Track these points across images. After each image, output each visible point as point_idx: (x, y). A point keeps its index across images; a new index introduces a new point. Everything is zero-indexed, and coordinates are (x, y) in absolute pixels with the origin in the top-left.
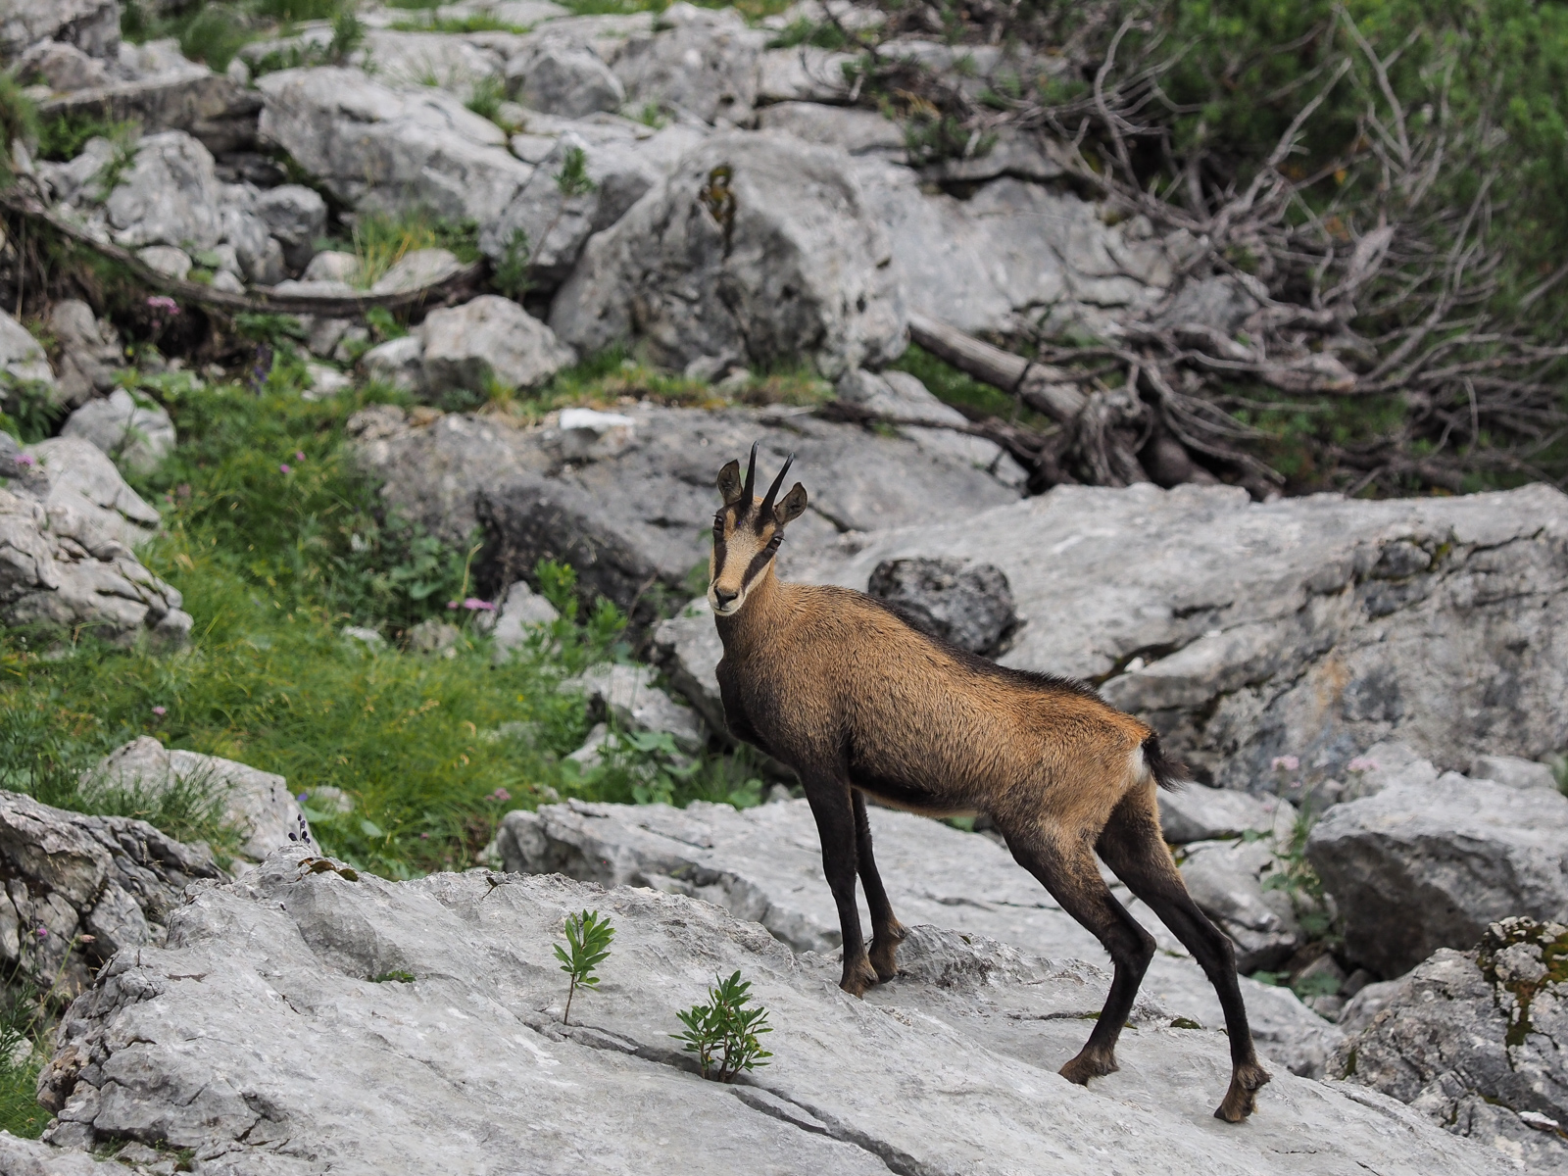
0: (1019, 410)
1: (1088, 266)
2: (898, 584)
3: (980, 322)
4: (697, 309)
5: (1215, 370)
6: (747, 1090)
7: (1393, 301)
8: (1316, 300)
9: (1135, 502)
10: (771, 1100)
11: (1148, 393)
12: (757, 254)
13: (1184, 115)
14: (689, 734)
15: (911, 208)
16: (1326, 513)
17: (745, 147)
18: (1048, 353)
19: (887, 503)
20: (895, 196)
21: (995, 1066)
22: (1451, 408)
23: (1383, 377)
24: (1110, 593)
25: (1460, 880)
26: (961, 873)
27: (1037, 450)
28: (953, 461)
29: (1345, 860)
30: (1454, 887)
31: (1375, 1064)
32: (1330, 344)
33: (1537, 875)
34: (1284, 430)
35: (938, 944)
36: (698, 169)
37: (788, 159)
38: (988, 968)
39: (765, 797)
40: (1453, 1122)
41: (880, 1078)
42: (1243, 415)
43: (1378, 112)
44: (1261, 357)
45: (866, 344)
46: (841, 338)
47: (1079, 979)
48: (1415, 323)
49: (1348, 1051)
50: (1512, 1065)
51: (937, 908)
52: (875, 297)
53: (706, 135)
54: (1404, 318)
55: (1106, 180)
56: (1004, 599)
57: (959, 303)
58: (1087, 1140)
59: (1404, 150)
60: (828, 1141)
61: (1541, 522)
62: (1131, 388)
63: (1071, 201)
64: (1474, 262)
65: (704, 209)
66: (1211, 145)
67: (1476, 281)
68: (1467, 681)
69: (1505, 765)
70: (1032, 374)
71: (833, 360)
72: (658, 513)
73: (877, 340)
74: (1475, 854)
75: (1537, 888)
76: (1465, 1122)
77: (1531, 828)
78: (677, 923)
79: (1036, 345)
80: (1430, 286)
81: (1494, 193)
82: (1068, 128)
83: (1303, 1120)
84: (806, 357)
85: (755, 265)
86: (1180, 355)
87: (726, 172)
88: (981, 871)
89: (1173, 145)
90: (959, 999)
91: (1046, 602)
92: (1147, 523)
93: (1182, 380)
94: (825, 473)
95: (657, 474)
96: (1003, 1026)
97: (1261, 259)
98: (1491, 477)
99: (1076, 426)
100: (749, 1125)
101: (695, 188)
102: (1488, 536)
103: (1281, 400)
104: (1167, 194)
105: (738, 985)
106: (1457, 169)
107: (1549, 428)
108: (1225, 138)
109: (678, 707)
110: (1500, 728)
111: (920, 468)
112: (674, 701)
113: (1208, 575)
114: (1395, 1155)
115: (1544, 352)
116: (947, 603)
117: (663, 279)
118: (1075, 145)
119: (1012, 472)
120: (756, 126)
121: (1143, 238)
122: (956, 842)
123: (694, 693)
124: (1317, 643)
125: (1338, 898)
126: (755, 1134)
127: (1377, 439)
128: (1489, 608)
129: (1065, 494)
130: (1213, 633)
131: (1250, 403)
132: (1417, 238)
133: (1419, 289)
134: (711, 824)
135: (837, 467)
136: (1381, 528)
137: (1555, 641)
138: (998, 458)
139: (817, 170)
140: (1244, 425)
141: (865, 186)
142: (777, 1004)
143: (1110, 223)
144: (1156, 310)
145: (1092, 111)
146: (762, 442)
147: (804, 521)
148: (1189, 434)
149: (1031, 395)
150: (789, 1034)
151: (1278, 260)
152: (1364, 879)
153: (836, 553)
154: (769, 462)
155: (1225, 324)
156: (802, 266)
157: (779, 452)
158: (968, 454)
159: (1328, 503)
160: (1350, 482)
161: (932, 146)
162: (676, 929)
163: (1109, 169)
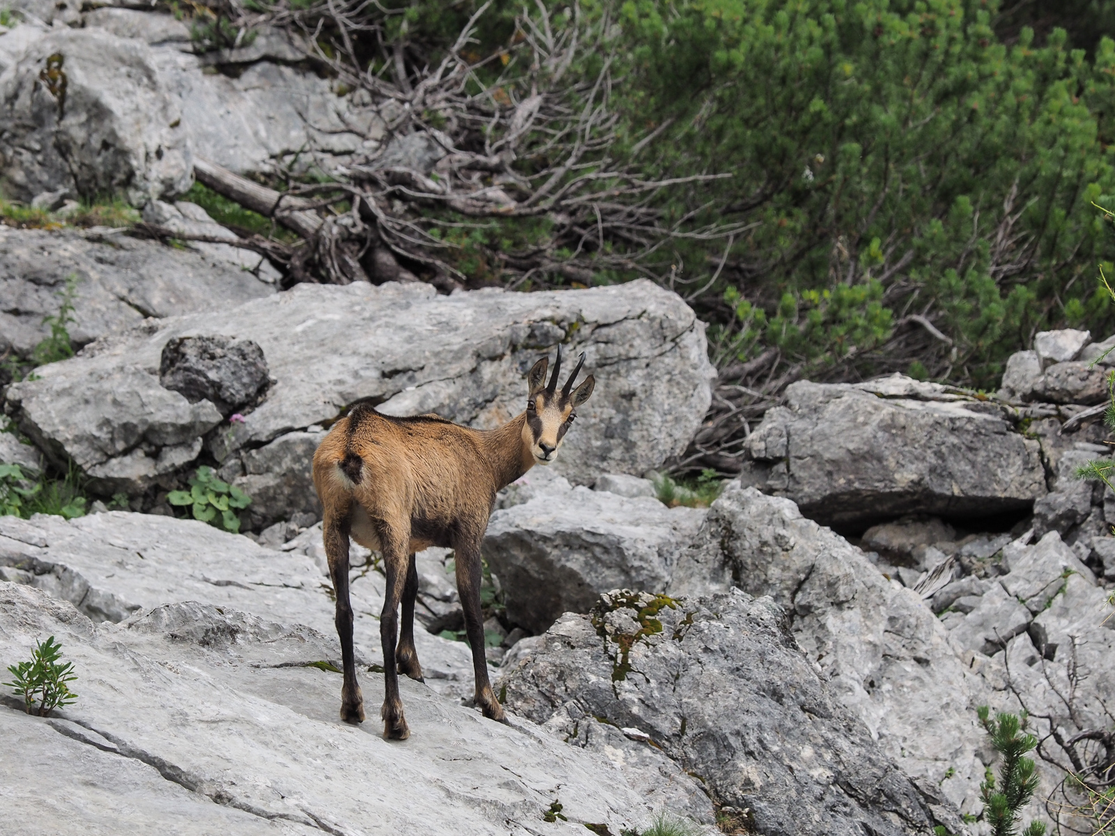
0: (275, 229)
1: (326, 126)
2: (184, 355)
3: (248, 166)
4: (40, 158)
5: (415, 199)
6: (59, 722)
7: (542, 149)
8: (487, 148)
9: (355, 295)
10: (77, 729)
11: (367, 216)
12: (83, 117)
13: (392, 16)
14: (32, 465)
15: (196, 84)
16: (491, 301)
17: (72, 40)
18: (295, 188)
19: (180, 297)
20: (184, 74)
21: (239, 701)
22: (584, 225)
23: (535, 203)
24: (336, 360)
25: (586, 563)
26: (229, 562)
27: (288, 257)
28: (227, 266)
29: (506, 550)
30: (583, 568)
31: (520, 695)
32: (498, 180)
33: (641, 559)
34: (466, 241)
35: (200, 615)
36: (39, 57)
37: (104, 49)
38: (237, 632)
39: (88, 509)
40: (575, 736)
41: (156, 711)
42: (435, 231)
43: (531, 13)
44: (449, 190)
45: (163, 182)
46: (145, 178)
47: (302, 638)
48: (558, 164)
49: (500, 687)
50: (617, 695)
51: (211, 588)
52: (169, 148)
53: (46, 31)
54: (551, 162)
55: (336, 63)
56: (260, 365)
57: (231, 152)
58: (307, 753)
59: (549, 41)
60: (118, 757)
61: (644, 307)
62: (355, 213)
63: (313, 78)
64: (599, 121)
65: (43, 84)
66: (412, 37)
67: (601, 134)
68: (593, 421)
69: (620, 480)
70: (283, 203)
71: (140, 194)
72: (13, 305)
73: (171, 179)
74: (597, 544)
75: (642, 568)
76: (584, 736)
77: (638, 525)
78: (9, 602)
79: (287, 183)
80: (569, 137)
81: (613, 71)
82: (309, 26)
83: (462, 737)
84: (119, 192)
85: (82, 125)
86: (389, 189)
87: (60, 58)
88: (244, 561)
89: (384, 38)
90: (215, 654)
91: (291, 367)
92: (363, 309)
93: (392, 207)
94: (134, 275)
95: (12, 277)
96: (247, 673)
97: (448, 119)
98: (614, 274)
99: (316, 240)
100: (61, 747)
101: (36, 70)
102: (606, 317)
103: (462, 220)
104: (380, 73)
105: (52, 646)
106: (588, 53)
107: (653, 238)
108: (422, 33)
109: (24, 446)
110: (616, 454)
111: (202, 271)
112: (21, 442)
113: (407, 347)
114: (529, 761)
115: (649, 185)
116: (219, 368)
117: (14, 136)
118: (313, 38)
119: (272, 274)
120: (83, 25)
121: (364, 105)
122: (225, 540)
123: (36, 435)
124: (485, 394)
125: (501, 577)
126: (65, 753)
127: (532, 247)
128: (607, 368)
129: (304, 290)
130: (411, 388)
131: (440, 223)
132: (559, 104)
133: (561, 140)
134: (47, 530)
135: (143, 271)
136: (530, 311)
137: (655, 391)
138: (260, 263)
139: (126, 57)
140: (437, 239)
141: (162, 69)
142: (82, 660)
143: (340, 94)
144: (371, 157)
145: (327, 13)
146: (88, 253)
147: (119, 309)
148: (397, 245)
149: (283, 218)
150: (90, 681)
151: (460, 119)
152: (519, 563)
153: (138, 333)
154: (93, 268)
155: (422, 166)
156: (116, 126)
157: (101, 260)
158: (237, 261)
159: (492, 295)
160: (513, 279)
161: (211, 39)
162: (8, 607)
163: (338, 54)
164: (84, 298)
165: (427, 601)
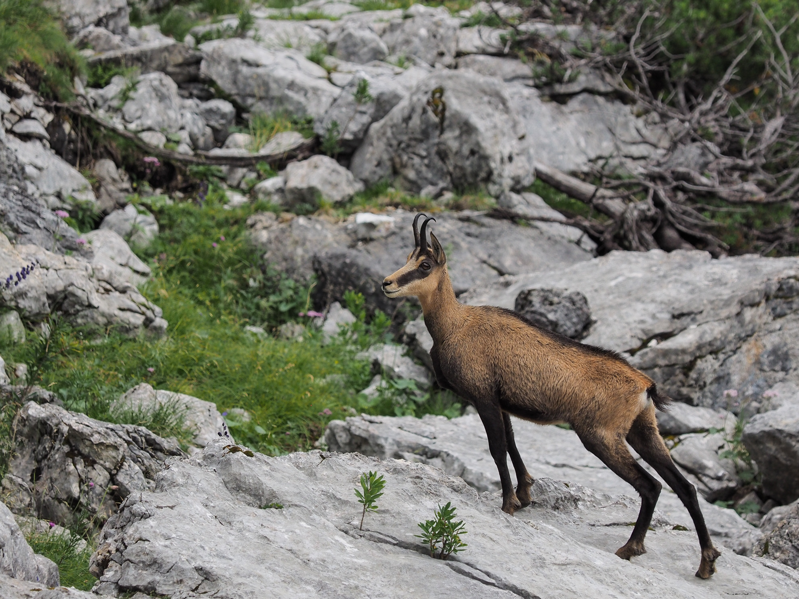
0: (592, 212)
1: (627, 138)
2: (531, 302)
3: (572, 167)
4: (426, 161)
5: (693, 191)
6: (454, 563)
7: (784, 155)
8: (745, 155)
9: (652, 259)
10: (467, 569)
11: (658, 203)
12: (457, 133)
13: (676, 60)
14: (423, 380)
15: (536, 109)
16: (751, 264)
17: (450, 78)
18: (607, 183)
19: (524, 260)
20: (528, 102)
21: (582, 550)
23: (780, 194)
24: (639, 306)
26: (564, 451)
27: (601, 232)
28: (558, 238)
29: (762, 443)
31: (778, 548)
32: (752, 177)
34: (729, 221)
35: (552, 488)
36: (426, 89)
37: (472, 84)
38: (578, 500)
39: (463, 412)
41: (523, 557)
42: (707, 214)
43: (776, 58)
44: (717, 184)
45: (513, 178)
46: (500, 176)
47: (625, 505)
48: (796, 166)
49: (764, 542)
51: (551, 469)
52: (518, 155)
53: (430, 72)
54: (790, 164)
55: (636, 94)
56: (585, 309)
57: (561, 157)
58: (630, 588)
59: (789, 77)
60: (496, 589)
62: (650, 200)
63: (618, 105)
65: (430, 109)
66: (690, 76)
70: (599, 194)
71: (496, 187)
73: (519, 176)
78: (418, 477)
79: (600, 179)
82: (616, 67)
83: (741, 578)
84: (482, 186)
85: (456, 138)
86: (675, 184)
87: (441, 91)
88: (574, 450)
89: (670, 75)
90: (563, 516)
91: (607, 311)
92: (659, 270)
93: (676, 196)
94: (492, 245)
95: (406, 246)
96: (586, 530)
97: (716, 134)
99: (622, 220)
100: (455, 582)
101: (425, 99)
103: (727, 206)
104: (667, 101)
105: (450, 509)
108: (697, 72)
109: (417, 366)
111: (541, 242)
112: (416, 363)
113: (690, 297)
114: (790, 596)
116: (556, 311)
117: (408, 146)
118: (620, 76)
119: (589, 244)
120: (456, 67)
121: (655, 123)
122: (561, 435)
123: (426, 359)
124: (746, 331)
125: (758, 463)
126: (459, 586)
127: (777, 226)
129: (616, 255)
130: (693, 327)
131: (711, 208)
132: (796, 123)
133: (797, 149)
134: (435, 426)
135: (499, 242)
136: (779, 272)
138: (582, 237)
139: (487, 89)
140: (708, 219)
141: (512, 98)
142: (470, 519)
143: (638, 116)
144: (662, 160)
145: (629, 58)
146: (460, 229)
147: (482, 270)
148: (680, 224)
149: (598, 204)
150: (476, 534)
151: (725, 134)
152: (772, 453)
153: (498, 286)
154: (463, 240)
155: (698, 167)
156: (480, 139)
157: (469, 235)
158: (566, 235)
159: (752, 260)
160: (763, 248)
161: (546, 77)
162: (417, 480)
163: (638, 88)
164: (457, 261)
165: (705, 479)
